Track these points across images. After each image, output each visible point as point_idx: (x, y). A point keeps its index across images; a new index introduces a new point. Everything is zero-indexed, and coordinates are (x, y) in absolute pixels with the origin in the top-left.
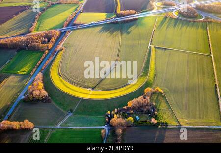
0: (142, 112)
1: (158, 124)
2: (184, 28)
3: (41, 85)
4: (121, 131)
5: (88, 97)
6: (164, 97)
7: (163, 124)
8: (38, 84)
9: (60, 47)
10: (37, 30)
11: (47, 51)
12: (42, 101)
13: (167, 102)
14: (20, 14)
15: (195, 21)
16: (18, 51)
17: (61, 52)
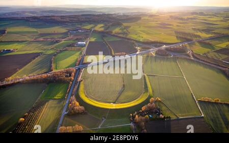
0: (152, 112)
1: (165, 117)
2: (162, 62)
3: (77, 104)
4: (143, 123)
5: (114, 108)
6: (162, 103)
7: (167, 117)
8: (75, 103)
9: (80, 79)
10: (56, 69)
11: (71, 82)
12: (81, 114)
13: (166, 106)
14: (36, 59)
15: (168, 58)
16: (48, 84)
17: (82, 82)
